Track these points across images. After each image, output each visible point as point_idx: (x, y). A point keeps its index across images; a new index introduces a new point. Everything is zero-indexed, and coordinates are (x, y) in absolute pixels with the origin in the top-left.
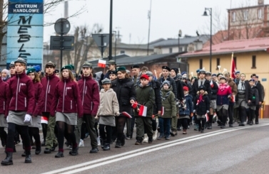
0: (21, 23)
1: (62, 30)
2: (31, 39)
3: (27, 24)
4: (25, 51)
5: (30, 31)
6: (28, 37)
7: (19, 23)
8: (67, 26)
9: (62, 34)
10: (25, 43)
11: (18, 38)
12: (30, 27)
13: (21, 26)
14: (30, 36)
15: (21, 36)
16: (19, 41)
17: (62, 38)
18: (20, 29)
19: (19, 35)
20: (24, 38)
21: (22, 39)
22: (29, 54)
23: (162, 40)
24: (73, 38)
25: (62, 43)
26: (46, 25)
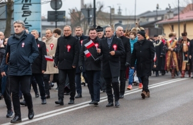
0: (24, 2)
1: (56, 7)
2: (31, 14)
3: (28, 2)
4: (27, 23)
5: (31, 8)
6: (30, 13)
7: (22, 2)
8: (60, 3)
9: (56, 9)
10: (27, 17)
11: (22, 14)
12: (30, 4)
13: (24, 4)
14: (31, 12)
15: (24, 12)
16: (23, 16)
17: (56, 12)
18: (23, 6)
19: (22, 11)
20: (26, 13)
21: (25, 14)
22: (30, 26)
23: (149, 12)
24: (65, 12)
25: (56, 16)
26: (43, 3)
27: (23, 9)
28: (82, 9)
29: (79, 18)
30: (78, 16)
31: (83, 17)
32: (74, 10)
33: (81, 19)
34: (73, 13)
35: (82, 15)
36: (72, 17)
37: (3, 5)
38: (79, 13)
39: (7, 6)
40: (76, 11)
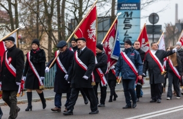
0: (126, 17)
1: (154, 21)
2: (132, 27)
3: (129, 17)
4: (128, 35)
5: (131, 22)
6: (130, 26)
7: (124, 16)
8: (157, 18)
9: (154, 23)
10: (128, 30)
11: (124, 27)
12: (131, 19)
13: (126, 19)
14: (131, 25)
15: (126, 25)
16: (124, 29)
17: (153, 26)
18: (125, 20)
19: (124, 24)
20: (128, 26)
21: (126, 27)
22: (131, 37)
24: (161, 26)
25: (154, 30)
26: (142, 18)
27: (124, 22)
28: (176, 24)
29: (173, 32)
30: (172, 29)
31: (177, 31)
32: (169, 25)
33: (175, 32)
34: (168, 27)
35: (176, 28)
36: (167, 30)
37: (107, 18)
38: (174, 27)
39: (110, 19)
40: (171, 25)
